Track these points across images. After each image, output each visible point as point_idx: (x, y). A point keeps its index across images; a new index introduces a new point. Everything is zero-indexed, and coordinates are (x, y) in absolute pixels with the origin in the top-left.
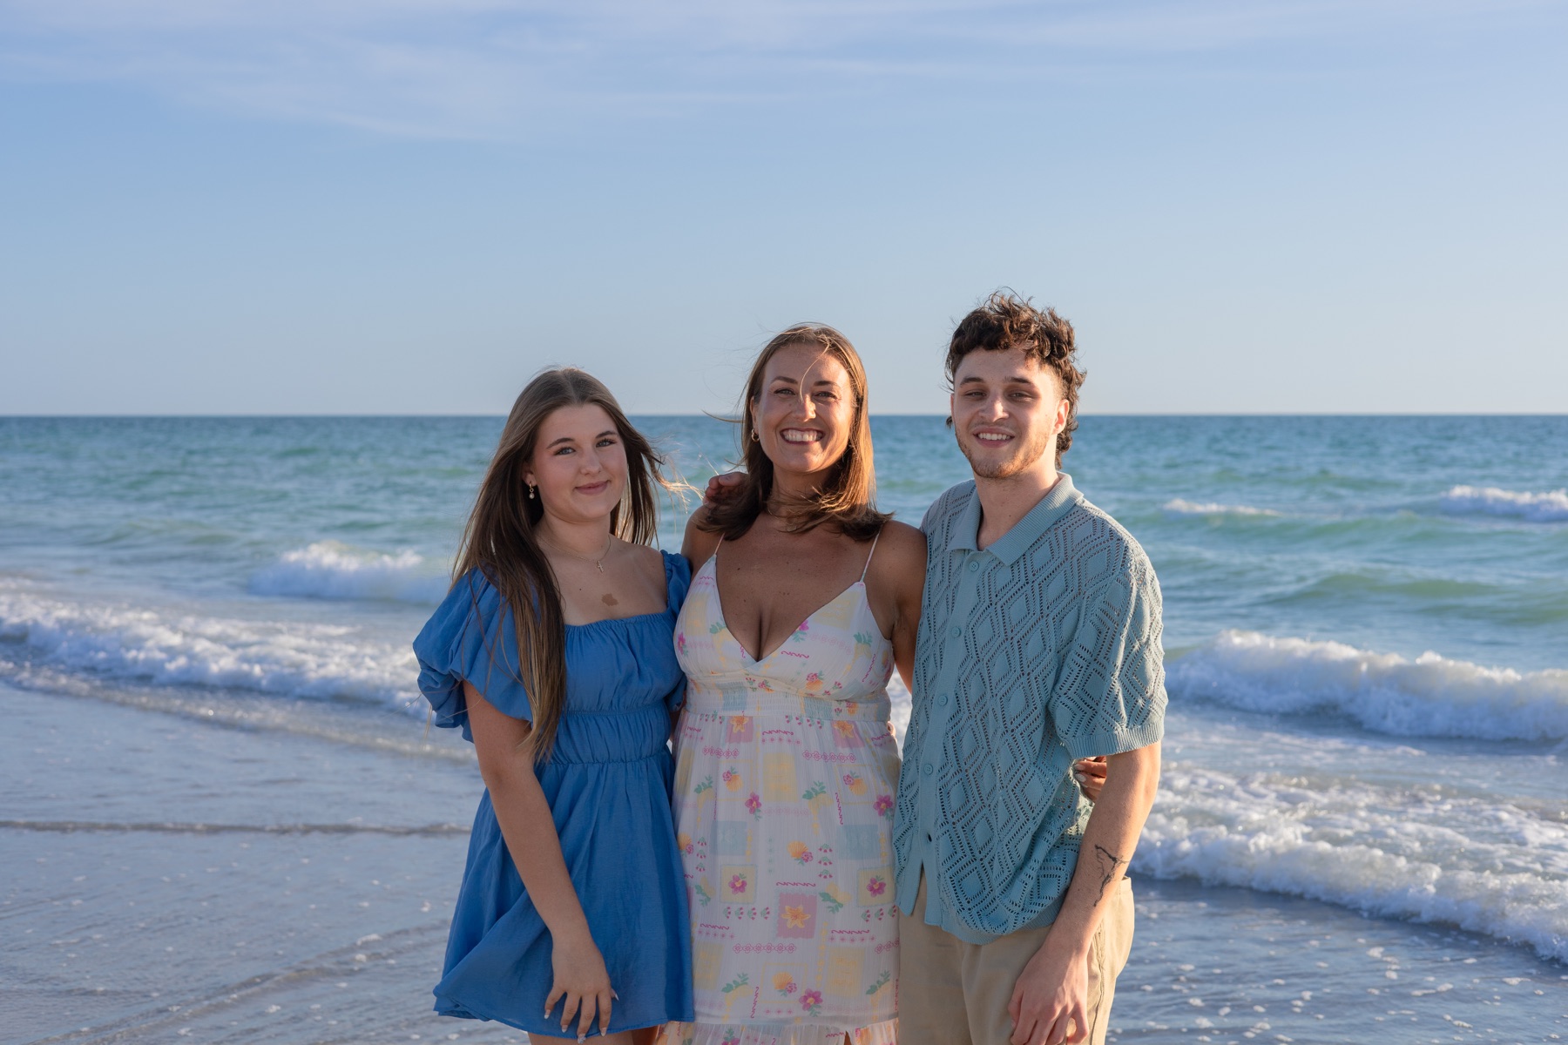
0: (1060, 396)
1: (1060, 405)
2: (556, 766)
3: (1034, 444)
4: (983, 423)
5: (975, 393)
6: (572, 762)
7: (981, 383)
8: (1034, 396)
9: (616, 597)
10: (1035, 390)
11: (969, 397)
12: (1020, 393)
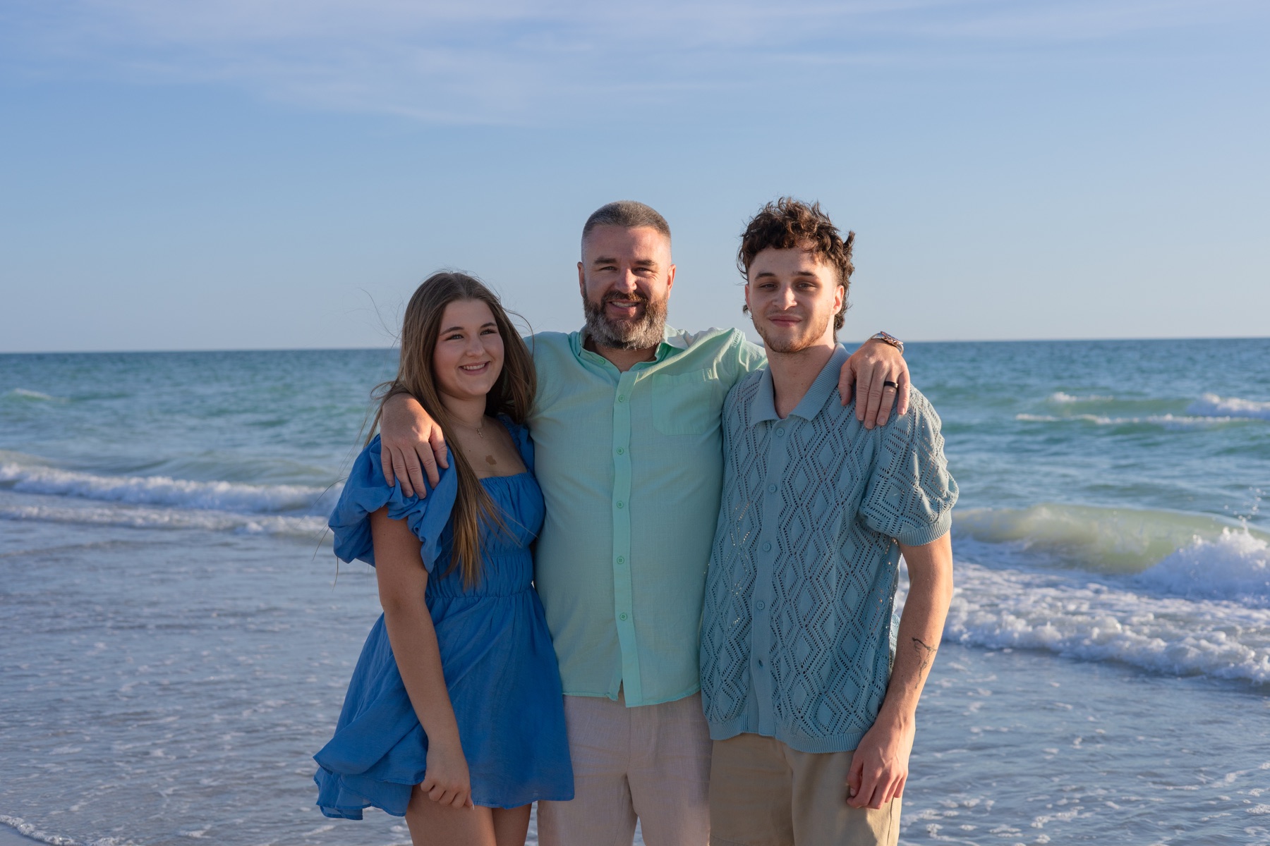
0: (836, 284)
1: (837, 291)
2: (443, 599)
3: (818, 324)
4: (777, 311)
5: (769, 285)
6: (456, 596)
7: (772, 277)
8: (817, 285)
9: (495, 458)
10: (817, 280)
11: (764, 289)
12: (805, 284)
